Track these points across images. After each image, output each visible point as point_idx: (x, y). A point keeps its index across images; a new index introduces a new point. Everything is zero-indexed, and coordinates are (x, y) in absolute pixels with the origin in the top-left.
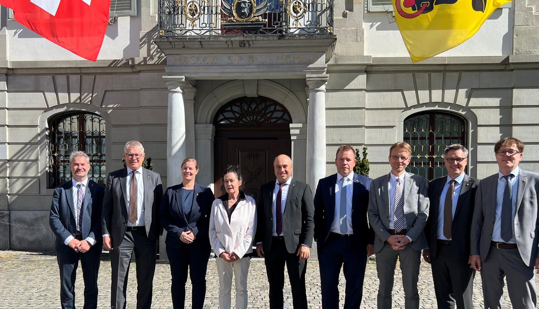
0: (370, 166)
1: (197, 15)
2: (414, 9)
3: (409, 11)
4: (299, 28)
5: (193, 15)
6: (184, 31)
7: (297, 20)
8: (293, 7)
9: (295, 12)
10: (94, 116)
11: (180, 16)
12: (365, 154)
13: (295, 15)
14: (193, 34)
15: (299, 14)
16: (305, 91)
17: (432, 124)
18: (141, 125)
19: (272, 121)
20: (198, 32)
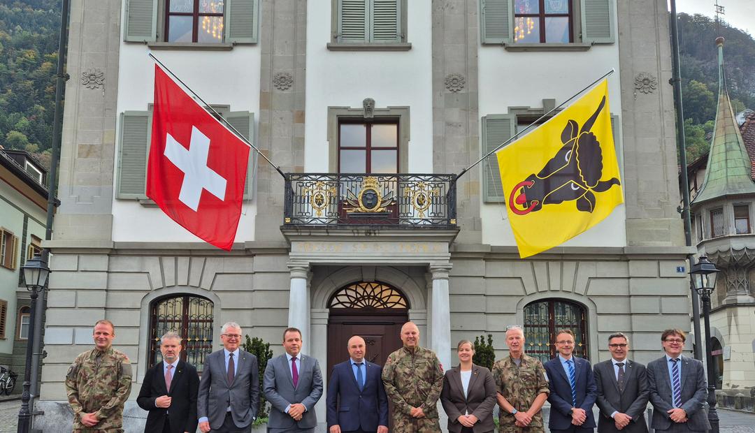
0: (495, 353)
1: (323, 205)
2: (525, 207)
3: (520, 207)
4: (423, 219)
5: (319, 204)
6: (310, 220)
7: (421, 213)
8: (418, 199)
9: (419, 204)
10: (201, 299)
11: (306, 205)
12: (490, 341)
13: (419, 207)
14: (319, 222)
15: (423, 207)
16: (423, 278)
17: (551, 311)
18: (254, 309)
19: (389, 305)
20: (324, 220)
